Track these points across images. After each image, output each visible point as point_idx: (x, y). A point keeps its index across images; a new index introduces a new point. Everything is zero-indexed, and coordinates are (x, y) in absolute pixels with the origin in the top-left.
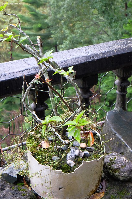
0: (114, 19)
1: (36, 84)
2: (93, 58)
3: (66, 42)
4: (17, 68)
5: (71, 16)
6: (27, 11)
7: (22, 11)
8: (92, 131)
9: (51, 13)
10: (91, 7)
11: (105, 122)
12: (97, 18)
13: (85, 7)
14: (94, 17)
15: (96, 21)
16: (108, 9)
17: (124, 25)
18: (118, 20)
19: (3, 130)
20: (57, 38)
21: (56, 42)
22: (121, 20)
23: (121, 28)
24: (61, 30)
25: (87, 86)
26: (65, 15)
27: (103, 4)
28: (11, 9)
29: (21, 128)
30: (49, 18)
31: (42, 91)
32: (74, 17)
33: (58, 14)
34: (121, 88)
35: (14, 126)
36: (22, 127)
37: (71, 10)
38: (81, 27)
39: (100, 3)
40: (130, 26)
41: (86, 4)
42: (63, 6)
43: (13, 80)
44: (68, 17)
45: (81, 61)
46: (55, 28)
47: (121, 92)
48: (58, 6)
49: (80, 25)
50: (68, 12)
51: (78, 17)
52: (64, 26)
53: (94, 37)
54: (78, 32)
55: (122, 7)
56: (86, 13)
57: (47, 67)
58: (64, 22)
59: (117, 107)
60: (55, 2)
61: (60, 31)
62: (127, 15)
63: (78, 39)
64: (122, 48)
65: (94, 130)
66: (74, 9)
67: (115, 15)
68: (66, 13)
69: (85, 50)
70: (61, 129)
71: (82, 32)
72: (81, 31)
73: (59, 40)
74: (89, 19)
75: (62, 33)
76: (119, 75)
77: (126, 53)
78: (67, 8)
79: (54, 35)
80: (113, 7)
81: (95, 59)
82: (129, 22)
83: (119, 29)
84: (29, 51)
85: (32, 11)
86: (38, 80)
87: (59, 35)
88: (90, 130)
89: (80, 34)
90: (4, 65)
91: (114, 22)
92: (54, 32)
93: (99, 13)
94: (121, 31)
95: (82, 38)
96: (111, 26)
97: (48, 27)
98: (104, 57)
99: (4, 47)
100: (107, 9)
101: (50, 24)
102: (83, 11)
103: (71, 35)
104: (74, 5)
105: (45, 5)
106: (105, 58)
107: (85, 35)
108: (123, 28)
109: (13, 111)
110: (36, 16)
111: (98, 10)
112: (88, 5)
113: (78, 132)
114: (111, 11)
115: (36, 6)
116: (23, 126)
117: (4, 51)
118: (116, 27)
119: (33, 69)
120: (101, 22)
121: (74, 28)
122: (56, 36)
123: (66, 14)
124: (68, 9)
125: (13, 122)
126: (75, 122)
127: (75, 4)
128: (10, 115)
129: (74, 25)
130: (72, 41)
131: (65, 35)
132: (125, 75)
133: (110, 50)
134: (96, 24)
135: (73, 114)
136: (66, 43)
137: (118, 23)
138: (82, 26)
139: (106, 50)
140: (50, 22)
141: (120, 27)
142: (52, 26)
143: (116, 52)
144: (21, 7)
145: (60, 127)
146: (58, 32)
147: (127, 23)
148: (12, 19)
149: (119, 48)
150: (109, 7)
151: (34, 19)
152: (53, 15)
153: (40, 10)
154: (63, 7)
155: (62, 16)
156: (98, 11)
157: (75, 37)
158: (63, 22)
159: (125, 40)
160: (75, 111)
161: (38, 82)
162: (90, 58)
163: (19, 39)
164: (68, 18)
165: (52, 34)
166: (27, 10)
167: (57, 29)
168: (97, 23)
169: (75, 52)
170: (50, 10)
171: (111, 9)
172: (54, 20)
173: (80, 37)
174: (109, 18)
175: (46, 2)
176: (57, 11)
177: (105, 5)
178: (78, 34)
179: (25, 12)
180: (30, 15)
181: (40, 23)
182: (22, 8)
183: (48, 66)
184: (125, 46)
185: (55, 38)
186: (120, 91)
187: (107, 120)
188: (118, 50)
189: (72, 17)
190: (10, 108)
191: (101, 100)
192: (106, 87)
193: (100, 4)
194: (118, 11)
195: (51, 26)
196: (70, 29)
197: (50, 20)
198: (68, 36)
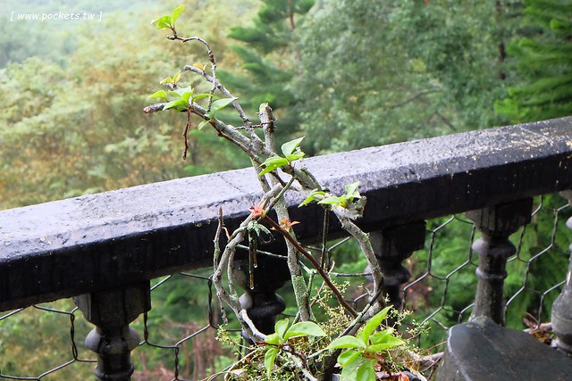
0: (469, 84)
1: (253, 232)
2: (412, 176)
3: (339, 142)
4: (202, 195)
5: (352, 77)
6: (239, 61)
7: (224, 60)
8: (408, 373)
9: (301, 66)
10: (409, 53)
11: (444, 355)
12: (424, 83)
13: (391, 52)
14: (415, 80)
15: (420, 89)
16: (455, 58)
17: (497, 101)
18: (481, 89)
19: (161, 375)
20: (316, 131)
21: (313, 143)
22: (489, 90)
23: (488, 109)
24: (327, 112)
25: (394, 253)
26: (339, 73)
27: (440, 47)
28: (196, 55)
29: (209, 370)
30: (296, 79)
31: (269, 254)
32: (363, 79)
33: (320, 69)
34: (491, 263)
35: (192, 365)
36: (214, 367)
37: (355, 61)
38: (379, 105)
39: (431, 42)
40: (512, 103)
41: (395, 45)
42: (332, 49)
43: (191, 227)
44: (346, 78)
45: (379, 182)
46: (311, 105)
47: (488, 272)
48: (319, 50)
49: (378, 99)
50: (346, 66)
51: (372, 77)
52: (335, 102)
53: (414, 133)
54: (371, 118)
55: (490, 57)
56: (393, 69)
57: (284, 184)
58: (336, 90)
59: (477, 315)
60: (313, 38)
61: (323, 114)
62: (503, 77)
63: (371, 137)
64: (494, 151)
65: (415, 372)
66: (361, 57)
67: (472, 75)
68: (341, 68)
69: (391, 153)
70: (320, 363)
71: (384, 118)
72: (381, 116)
73: (320, 139)
74: (400, 84)
75: (329, 118)
76: (485, 224)
77: (504, 166)
78: (343, 54)
79: (308, 123)
80: (466, 55)
81: (419, 177)
82: (511, 94)
83: (483, 110)
84: (236, 138)
85: (251, 61)
86: (258, 223)
87: (320, 124)
88: (402, 371)
89: (376, 122)
90: (169, 188)
91: (470, 93)
92: (307, 116)
93: (428, 70)
94: (487, 118)
95: (382, 132)
96: (460, 102)
97: (293, 103)
98: (443, 173)
99: (173, 154)
100: (451, 59)
101: (296, 96)
102: (385, 63)
103: (352, 124)
104: (363, 48)
105: (285, 45)
106: (447, 177)
107: (391, 124)
108: (492, 109)
109: (191, 324)
110: (261, 73)
111: (428, 62)
112: (400, 47)
113: (369, 368)
114: (462, 66)
115: (262, 48)
116: (217, 364)
117: (174, 164)
118: (474, 106)
119: (246, 200)
120: (435, 94)
121: (360, 109)
122: (313, 128)
123: (341, 71)
124: (346, 57)
125: (190, 354)
126: (359, 341)
127: (367, 44)
128: (181, 333)
129: (361, 100)
130: (355, 140)
131: (336, 124)
132: (501, 225)
133: (461, 154)
134: (419, 98)
135: (354, 322)
136: (339, 146)
137: (479, 95)
138: (381, 102)
139: (449, 156)
140: (298, 90)
141: (485, 107)
142: (303, 101)
143: (478, 160)
144: (222, 51)
145: (317, 357)
146: (317, 117)
147: (505, 98)
148: (198, 82)
149: (486, 152)
150: (455, 55)
151: (254, 82)
152: (306, 71)
153: (272, 60)
154: (334, 53)
155: (331, 76)
156: (425, 63)
157: (364, 130)
158: (331, 90)
159: (503, 130)
160: (360, 314)
161: (257, 227)
162: (406, 175)
163: (210, 106)
164: (347, 81)
165: (302, 121)
166: (238, 59)
167: (317, 109)
168: (422, 96)
169: (364, 159)
170: (298, 60)
171: (463, 59)
172: (308, 86)
173: (376, 131)
174: (456, 83)
175: (290, 39)
176: (318, 62)
177: (444, 48)
178: (370, 122)
179: (233, 65)
180: (245, 71)
181: (272, 93)
182: (225, 54)
183: (289, 181)
184: (503, 145)
185: (311, 132)
186: (485, 271)
187: (450, 350)
188: (484, 156)
189: (356, 78)
190: (181, 316)
191: (431, 301)
192: (445, 268)
193: (432, 45)
194: (481, 66)
195: (300, 100)
196: (352, 108)
197: (298, 86)
198: (344, 128)
